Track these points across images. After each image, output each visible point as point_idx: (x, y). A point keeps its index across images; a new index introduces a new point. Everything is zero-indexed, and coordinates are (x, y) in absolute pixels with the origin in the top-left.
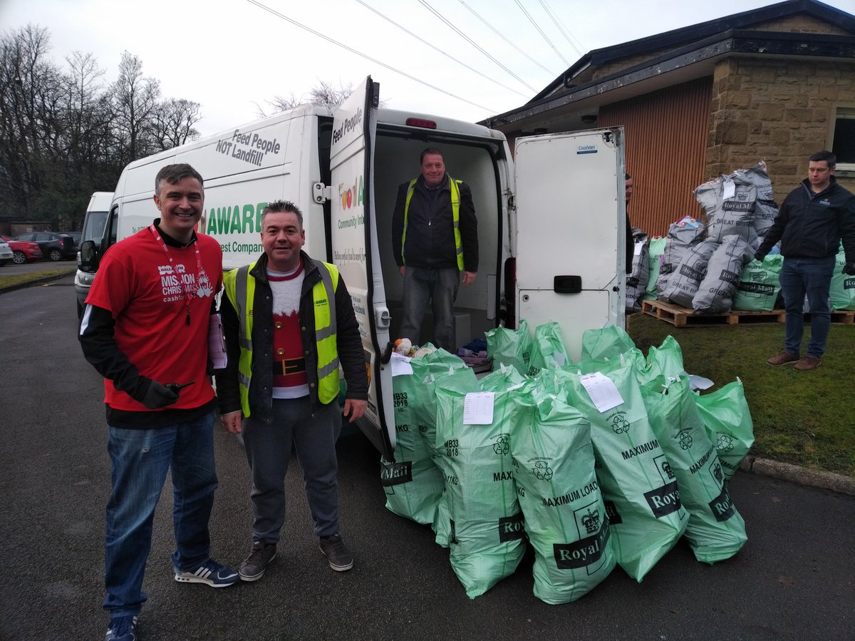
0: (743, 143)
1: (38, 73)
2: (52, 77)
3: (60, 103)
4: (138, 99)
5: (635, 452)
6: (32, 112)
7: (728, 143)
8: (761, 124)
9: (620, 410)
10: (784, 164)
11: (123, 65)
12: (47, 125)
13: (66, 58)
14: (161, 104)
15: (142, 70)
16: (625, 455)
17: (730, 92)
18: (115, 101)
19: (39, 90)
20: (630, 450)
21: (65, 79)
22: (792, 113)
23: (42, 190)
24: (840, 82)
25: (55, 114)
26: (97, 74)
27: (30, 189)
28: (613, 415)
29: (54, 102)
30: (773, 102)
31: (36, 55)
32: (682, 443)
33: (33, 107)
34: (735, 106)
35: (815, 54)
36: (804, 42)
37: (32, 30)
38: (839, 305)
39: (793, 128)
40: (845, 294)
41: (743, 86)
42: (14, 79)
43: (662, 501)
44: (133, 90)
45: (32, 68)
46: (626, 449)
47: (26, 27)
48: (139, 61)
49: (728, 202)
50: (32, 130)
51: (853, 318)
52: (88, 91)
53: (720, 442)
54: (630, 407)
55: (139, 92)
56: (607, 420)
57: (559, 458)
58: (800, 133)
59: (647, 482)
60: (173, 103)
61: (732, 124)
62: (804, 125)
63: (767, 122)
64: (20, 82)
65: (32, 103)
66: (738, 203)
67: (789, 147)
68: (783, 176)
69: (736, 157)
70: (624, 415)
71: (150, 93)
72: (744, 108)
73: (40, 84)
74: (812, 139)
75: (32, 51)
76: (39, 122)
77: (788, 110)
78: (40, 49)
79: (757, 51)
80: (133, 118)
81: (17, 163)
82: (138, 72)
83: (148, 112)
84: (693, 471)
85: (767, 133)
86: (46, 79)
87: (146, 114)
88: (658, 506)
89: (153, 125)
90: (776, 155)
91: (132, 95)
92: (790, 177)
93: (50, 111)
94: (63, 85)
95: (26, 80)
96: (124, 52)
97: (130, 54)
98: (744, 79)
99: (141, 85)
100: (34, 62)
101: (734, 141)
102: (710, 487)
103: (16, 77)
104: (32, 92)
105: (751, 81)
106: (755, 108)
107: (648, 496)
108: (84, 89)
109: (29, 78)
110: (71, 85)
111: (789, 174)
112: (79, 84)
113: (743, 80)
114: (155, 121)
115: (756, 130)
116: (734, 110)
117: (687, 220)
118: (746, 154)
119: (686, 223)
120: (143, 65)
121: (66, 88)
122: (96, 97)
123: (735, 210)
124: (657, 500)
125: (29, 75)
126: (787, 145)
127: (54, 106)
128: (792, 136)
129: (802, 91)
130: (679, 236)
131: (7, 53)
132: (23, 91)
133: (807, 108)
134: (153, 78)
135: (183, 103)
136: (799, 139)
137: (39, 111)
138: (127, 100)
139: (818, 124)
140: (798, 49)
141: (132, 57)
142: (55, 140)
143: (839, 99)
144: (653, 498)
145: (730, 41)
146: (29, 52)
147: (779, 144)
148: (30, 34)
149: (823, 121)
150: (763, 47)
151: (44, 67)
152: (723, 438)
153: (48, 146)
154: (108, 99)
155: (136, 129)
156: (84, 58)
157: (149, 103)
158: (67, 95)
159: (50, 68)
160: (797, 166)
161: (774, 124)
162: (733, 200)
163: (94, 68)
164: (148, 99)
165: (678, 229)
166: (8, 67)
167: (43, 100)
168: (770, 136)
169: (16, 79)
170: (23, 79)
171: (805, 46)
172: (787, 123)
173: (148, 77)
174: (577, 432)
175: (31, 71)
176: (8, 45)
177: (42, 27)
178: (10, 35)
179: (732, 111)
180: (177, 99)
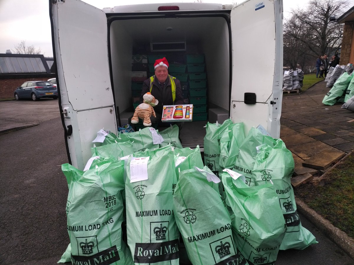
5: (142, 214)
9: (143, 184)
16: (137, 215)
20: (141, 212)
28: (138, 186)
32: (186, 218)
43: (143, 252)
46: (139, 211)
53: (242, 227)
54: (152, 183)
56: (134, 188)
57: (73, 203)
59: (140, 236)
70: (145, 187)
84: (190, 241)
88: (138, 255)
102: (204, 257)
107: (138, 245)
124: (140, 250)
144: (139, 248)
152: (245, 225)
174: (88, 191)
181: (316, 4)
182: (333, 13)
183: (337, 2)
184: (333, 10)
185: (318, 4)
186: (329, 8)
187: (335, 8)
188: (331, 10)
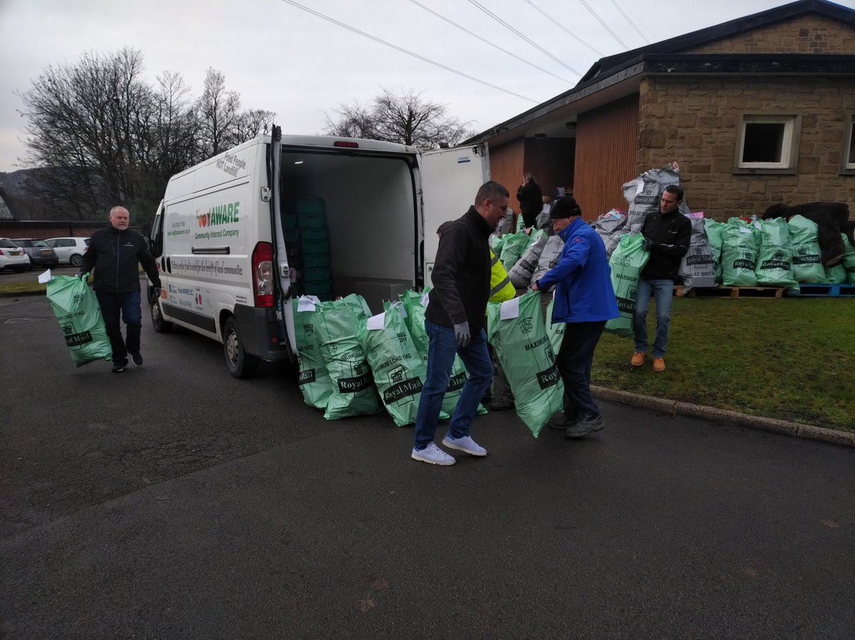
0: (662, 147)
1: (133, 92)
2: (145, 94)
3: (153, 119)
4: (221, 111)
6: (128, 127)
7: (649, 147)
8: (677, 131)
10: (699, 164)
11: (208, 80)
12: (141, 139)
13: (157, 77)
14: (240, 115)
15: (224, 84)
17: (649, 105)
18: (200, 114)
19: (134, 107)
21: (156, 96)
22: (704, 121)
23: (136, 198)
24: (746, 93)
25: (148, 129)
26: (184, 91)
27: (126, 198)
29: (147, 118)
30: (686, 112)
31: (131, 75)
33: (128, 123)
34: (653, 116)
35: (717, 71)
36: (707, 62)
37: (128, 53)
38: (729, 282)
39: (705, 134)
40: (732, 272)
41: (660, 100)
42: (113, 98)
44: (216, 104)
45: (128, 88)
47: (122, 50)
48: (222, 76)
49: (639, 197)
50: (127, 143)
51: (738, 292)
52: (176, 107)
55: (222, 105)
58: (711, 137)
60: (251, 113)
61: (652, 131)
62: (715, 130)
63: (682, 129)
64: (117, 100)
65: (128, 119)
66: (645, 197)
67: (703, 150)
68: (699, 174)
69: (657, 158)
71: (231, 105)
72: (661, 118)
73: (135, 102)
74: (723, 142)
75: (128, 72)
76: (134, 136)
77: (700, 118)
78: (134, 69)
79: (666, 71)
80: (215, 129)
81: (114, 174)
82: (221, 86)
83: (229, 123)
85: (682, 138)
86: (139, 97)
87: (227, 126)
89: (234, 134)
90: (691, 156)
91: (215, 108)
92: (704, 174)
93: (143, 126)
94: (154, 102)
95: (123, 99)
96: (208, 69)
97: (214, 71)
98: (661, 93)
99: (223, 98)
100: (129, 82)
101: (654, 145)
103: (114, 96)
104: (127, 109)
105: (667, 95)
106: (671, 118)
108: (172, 104)
109: (125, 97)
110: (161, 102)
111: (703, 172)
112: (168, 101)
113: (659, 94)
114: (236, 131)
115: (672, 136)
116: (653, 119)
117: (613, 212)
118: (665, 156)
119: (611, 215)
120: (225, 80)
121: (158, 104)
122: (183, 111)
123: (643, 203)
125: (125, 94)
126: (701, 148)
127: (146, 120)
128: (704, 140)
129: (713, 102)
130: (604, 226)
131: (106, 75)
132: (119, 109)
133: (718, 116)
134: (234, 91)
135: (260, 113)
136: (711, 142)
137: (133, 126)
138: (211, 112)
139: (727, 129)
140: (702, 67)
141: (216, 73)
142: (147, 152)
143: (747, 107)
145: (643, 63)
146: (125, 73)
147: (693, 147)
148: (126, 57)
149: (733, 126)
150: (672, 67)
151: (139, 86)
153: (142, 158)
154: (194, 113)
155: (218, 139)
156: (172, 76)
157: (231, 114)
158: (158, 111)
159: (144, 87)
160: (710, 165)
161: (689, 130)
162: (642, 195)
163: (181, 86)
164: (229, 111)
165: (603, 220)
166: (107, 87)
167: (137, 116)
168: (686, 141)
169: (115, 98)
170: (121, 98)
171: (709, 64)
172: (700, 130)
173: (229, 91)
175: (127, 91)
176: (107, 67)
177: (136, 50)
178: (108, 58)
179: (651, 120)
180: (255, 110)
181: (389, 104)
182: (419, 126)
183: (424, 106)
184: (418, 119)
185: (392, 104)
186: (412, 115)
187: (421, 116)
188: (415, 119)
